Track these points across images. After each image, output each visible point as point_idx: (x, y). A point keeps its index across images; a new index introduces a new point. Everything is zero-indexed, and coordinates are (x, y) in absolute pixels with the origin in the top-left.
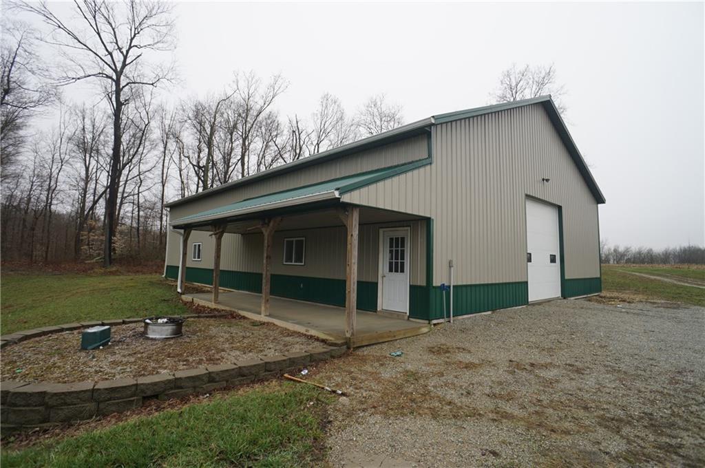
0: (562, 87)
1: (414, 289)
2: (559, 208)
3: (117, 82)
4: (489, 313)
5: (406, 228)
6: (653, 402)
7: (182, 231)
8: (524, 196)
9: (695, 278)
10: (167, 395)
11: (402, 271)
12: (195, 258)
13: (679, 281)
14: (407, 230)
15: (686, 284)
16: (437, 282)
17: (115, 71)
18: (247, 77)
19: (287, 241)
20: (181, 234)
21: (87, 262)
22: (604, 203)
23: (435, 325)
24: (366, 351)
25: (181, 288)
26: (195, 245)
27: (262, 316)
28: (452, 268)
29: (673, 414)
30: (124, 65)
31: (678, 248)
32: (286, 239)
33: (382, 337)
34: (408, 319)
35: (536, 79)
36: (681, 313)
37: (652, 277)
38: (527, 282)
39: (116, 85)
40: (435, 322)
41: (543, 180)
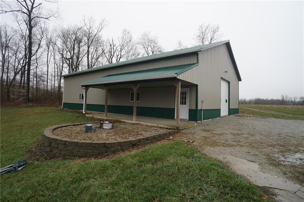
0: (222, 34)
1: (190, 111)
2: (229, 82)
3: (29, 16)
4: (211, 120)
5: (187, 88)
6: (277, 141)
7: (85, 88)
8: (220, 78)
9: (265, 109)
10: (138, 144)
11: (185, 104)
12: (80, 99)
13: (260, 110)
14: (188, 89)
15: (262, 111)
16: (199, 108)
17: (28, 10)
18: (89, 18)
19: (131, 93)
20: (84, 89)
21: (15, 101)
22: (241, 81)
23: (198, 123)
24: (184, 131)
25: (85, 112)
26: (80, 94)
27: (134, 121)
28: (203, 103)
29: (284, 143)
30: (32, 8)
31: (254, 99)
32: (131, 92)
33: (186, 127)
34: (188, 121)
35: (213, 30)
36: (268, 120)
37: (251, 109)
38: (220, 109)
39: (29, 17)
40: (198, 122)
41: (225, 72)
